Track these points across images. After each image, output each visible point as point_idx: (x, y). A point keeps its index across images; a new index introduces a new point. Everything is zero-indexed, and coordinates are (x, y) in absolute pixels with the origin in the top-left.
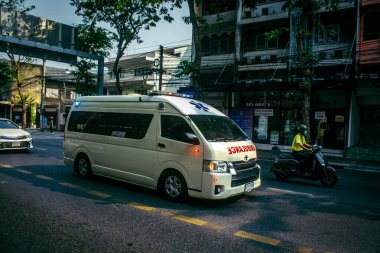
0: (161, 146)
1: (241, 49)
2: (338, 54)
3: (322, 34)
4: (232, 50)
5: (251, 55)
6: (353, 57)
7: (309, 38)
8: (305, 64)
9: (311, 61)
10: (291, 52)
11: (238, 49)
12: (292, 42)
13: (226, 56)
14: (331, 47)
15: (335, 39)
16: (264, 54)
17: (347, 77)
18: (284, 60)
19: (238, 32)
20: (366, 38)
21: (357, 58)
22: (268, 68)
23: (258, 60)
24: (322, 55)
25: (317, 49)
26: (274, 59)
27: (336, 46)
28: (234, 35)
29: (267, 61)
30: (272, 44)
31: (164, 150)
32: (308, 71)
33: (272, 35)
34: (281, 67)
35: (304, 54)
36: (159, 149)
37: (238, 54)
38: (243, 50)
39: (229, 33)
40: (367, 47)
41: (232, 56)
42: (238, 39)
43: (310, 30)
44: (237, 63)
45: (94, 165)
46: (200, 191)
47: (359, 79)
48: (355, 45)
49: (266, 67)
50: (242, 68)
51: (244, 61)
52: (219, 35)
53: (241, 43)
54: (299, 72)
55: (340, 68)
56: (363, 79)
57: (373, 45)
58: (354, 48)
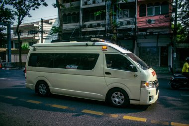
1: (83, 21)
2: (128, 23)
3: (121, 13)
4: (78, 21)
5: (88, 23)
6: (135, 24)
7: (115, 15)
8: (113, 28)
9: (116, 26)
10: (107, 22)
11: (81, 20)
12: (107, 17)
13: (75, 24)
14: (125, 20)
15: (127, 16)
16: (94, 23)
17: (133, 34)
18: (104, 26)
19: (81, 12)
20: (141, 16)
21: (137, 25)
22: (96, 30)
23: (91, 26)
24: (121, 23)
25: (119, 20)
26: (99, 25)
27: (128, 19)
28: (79, 13)
29: (95, 26)
30: (98, 18)
31: (110, 76)
32: (115, 31)
33: (98, 13)
34: (102, 29)
35: (113, 23)
37: (81, 23)
38: (84, 21)
39: (76, 13)
40: (141, 20)
41: (78, 24)
42: (81, 15)
43: (115, 12)
44: (81, 27)
45: (51, 88)
46: (139, 100)
47: (138, 35)
49: (95, 29)
50: (83, 30)
51: (84, 27)
52: (72, 13)
53: (83, 17)
54: (111, 32)
55: (129, 29)
56: (140, 35)
57: (144, 19)
58: (136, 20)
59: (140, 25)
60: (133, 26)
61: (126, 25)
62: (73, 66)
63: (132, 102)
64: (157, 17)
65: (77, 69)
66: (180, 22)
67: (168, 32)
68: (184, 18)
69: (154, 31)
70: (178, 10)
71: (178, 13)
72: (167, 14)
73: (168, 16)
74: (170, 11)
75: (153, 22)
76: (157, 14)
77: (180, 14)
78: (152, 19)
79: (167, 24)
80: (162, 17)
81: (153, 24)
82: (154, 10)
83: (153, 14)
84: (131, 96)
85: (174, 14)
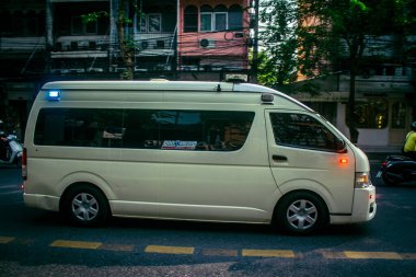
1: (54, 32)
2: (160, 44)
3: (144, 21)
4: (42, 32)
5: (67, 40)
6: (175, 47)
7: (131, 25)
8: (126, 53)
9: (132, 50)
10: (112, 39)
11: (50, 32)
12: (113, 28)
13: (34, 40)
14: (154, 37)
15: (157, 28)
16: (82, 40)
17: (169, 69)
18: (105, 47)
19: (48, 11)
20: (186, 30)
21: (178, 49)
22: (86, 56)
23: (74, 46)
24: (145, 45)
25: (139, 37)
26: (93, 46)
27: (158, 36)
28: (43, 16)
29: (85, 48)
30: (91, 29)
31: (285, 164)
32: (130, 61)
33: (90, 18)
34: (101, 55)
35: (125, 43)
36: (275, 164)
37: (50, 39)
38: (57, 34)
39: (38, 11)
40: (188, 39)
41: (42, 39)
42: (50, 20)
43: (131, 17)
44: (50, 49)
46: (350, 214)
47: (180, 71)
48: (176, 36)
49: (84, 55)
50: (55, 55)
51: (58, 47)
52: (25, 12)
53: (54, 24)
54: (120, 61)
55: (162, 59)
56: (184, 71)
57: (193, 37)
58: (176, 39)
59: (183, 50)
60: (170, 52)
61: (155, 48)
62: (184, 144)
63: (334, 220)
64: (220, 36)
65: (197, 148)
66: (265, 49)
67: (242, 68)
68: (271, 40)
69: (215, 64)
70: (260, 24)
71: (260, 30)
72: (238, 29)
73: (241, 36)
74: (245, 25)
75: (211, 45)
76: (220, 29)
77: (263, 33)
78: (210, 37)
79: (239, 51)
80: (230, 36)
81: (211, 50)
82: (213, 19)
83: (213, 30)
84: (333, 207)
85: (252, 32)
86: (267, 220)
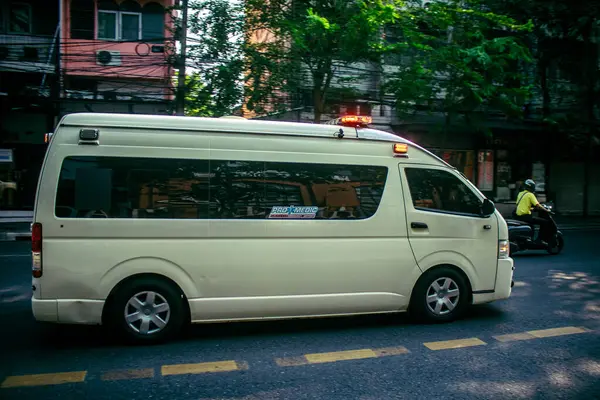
0: (417, 226)
2: (30, 54)
6: (55, 61)
14: (19, 40)
15: (24, 27)
17: (46, 94)
20: (75, 35)
21: (62, 65)
24: (2, 52)
27: (27, 40)
31: (425, 233)
36: (414, 233)
40: (77, 49)
46: (493, 291)
47: (65, 98)
56: (71, 98)
57: (84, 47)
58: (57, 48)
59: (71, 66)
60: (49, 68)
61: (21, 60)
63: (477, 299)
64: (129, 48)
65: (317, 217)
66: (197, 71)
67: (162, 97)
68: (206, 58)
69: (120, 90)
70: (189, 34)
71: (188, 43)
72: (155, 39)
73: (162, 50)
74: (168, 34)
75: (115, 62)
76: (129, 36)
77: (193, 48)
78: (113, 50)
79: (157, 72)
80: (144, 49)
81: (115, 69)
82: (119, 22)
83: (118, 37)
84: (477, 284)
85: (178, 45)
86: (403, 307)
